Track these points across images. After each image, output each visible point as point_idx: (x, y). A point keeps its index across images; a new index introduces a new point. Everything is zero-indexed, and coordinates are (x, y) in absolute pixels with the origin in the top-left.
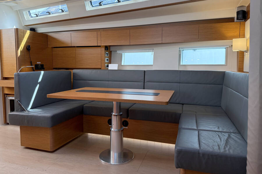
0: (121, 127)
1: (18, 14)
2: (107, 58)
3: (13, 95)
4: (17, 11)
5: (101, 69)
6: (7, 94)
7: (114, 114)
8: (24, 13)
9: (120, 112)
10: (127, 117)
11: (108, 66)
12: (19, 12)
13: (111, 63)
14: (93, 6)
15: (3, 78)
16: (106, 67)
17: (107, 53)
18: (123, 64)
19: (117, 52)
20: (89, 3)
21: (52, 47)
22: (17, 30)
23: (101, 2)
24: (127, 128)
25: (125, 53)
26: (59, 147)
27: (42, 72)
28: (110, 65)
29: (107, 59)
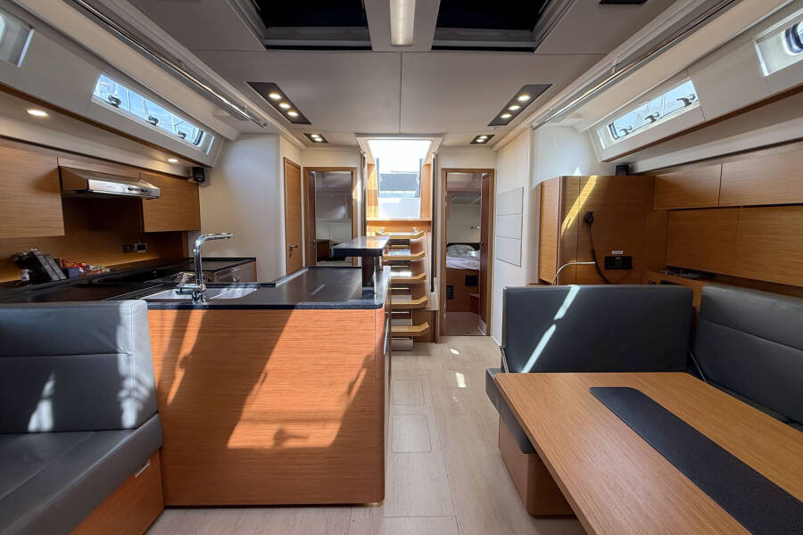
8: (600, 131)
12: (591, 134)
14: (801, 45)
15: (540, 279)
21: (669, 210)
22: (563, 180)
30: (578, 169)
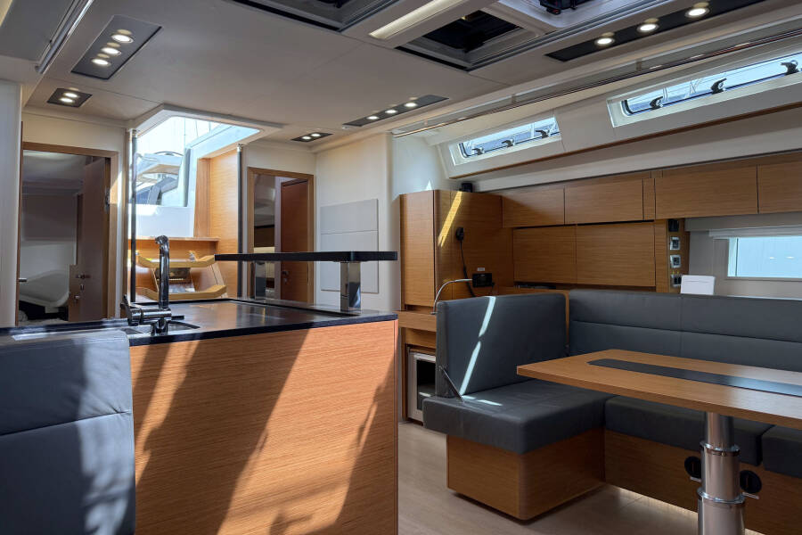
0: (736, 493)
1: (438, 156)
2: (675, 256)
3: (433, 350)
4: (435, 146)
5: (653, 289)
6: (412, 346)
7: (708, 446)
8: (451, 148)
9: (731, 444)
10: (758, 463)
11: (678, 281)
12: (439, 150)
13: (687, 273)
14: (630, 112)
15: (405, 305)
16: (673, 281)
17: (674, 238)
18: (731, 274)
19: (711, 235)
20: (619, 107)
21: (513, 229)
22: (437, 194)
23: (656, 100)
24: (757, 498)
25: (740, 239)
26: (542, 511)
27: (492, 300)
28: (684, 278)
29: (675, 260)
30: (429, 184)
